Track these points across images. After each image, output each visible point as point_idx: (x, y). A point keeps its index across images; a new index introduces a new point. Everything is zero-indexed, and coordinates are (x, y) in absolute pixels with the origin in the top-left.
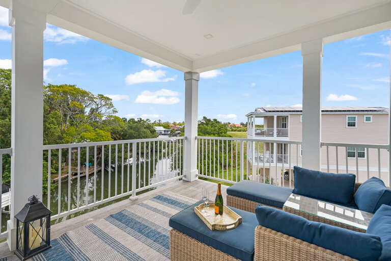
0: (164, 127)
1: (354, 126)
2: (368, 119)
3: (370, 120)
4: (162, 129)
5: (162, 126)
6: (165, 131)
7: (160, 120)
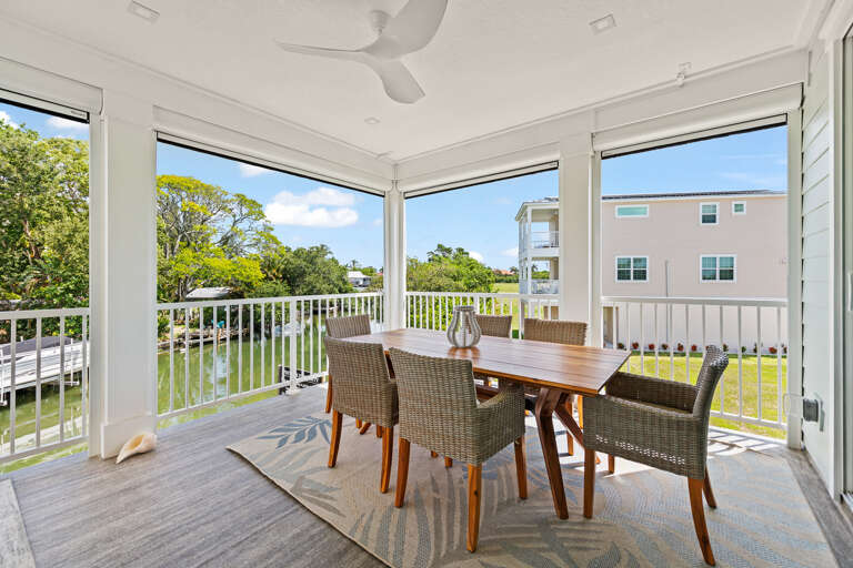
0: (364, 273)
1: (714, 221)
2: (739, 208)
3: (741, 210)
4: (359, 275)
5: (360, 270)
6: (364, 280)
7: (354, 262)
